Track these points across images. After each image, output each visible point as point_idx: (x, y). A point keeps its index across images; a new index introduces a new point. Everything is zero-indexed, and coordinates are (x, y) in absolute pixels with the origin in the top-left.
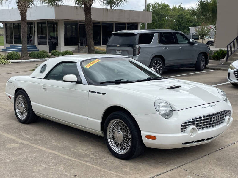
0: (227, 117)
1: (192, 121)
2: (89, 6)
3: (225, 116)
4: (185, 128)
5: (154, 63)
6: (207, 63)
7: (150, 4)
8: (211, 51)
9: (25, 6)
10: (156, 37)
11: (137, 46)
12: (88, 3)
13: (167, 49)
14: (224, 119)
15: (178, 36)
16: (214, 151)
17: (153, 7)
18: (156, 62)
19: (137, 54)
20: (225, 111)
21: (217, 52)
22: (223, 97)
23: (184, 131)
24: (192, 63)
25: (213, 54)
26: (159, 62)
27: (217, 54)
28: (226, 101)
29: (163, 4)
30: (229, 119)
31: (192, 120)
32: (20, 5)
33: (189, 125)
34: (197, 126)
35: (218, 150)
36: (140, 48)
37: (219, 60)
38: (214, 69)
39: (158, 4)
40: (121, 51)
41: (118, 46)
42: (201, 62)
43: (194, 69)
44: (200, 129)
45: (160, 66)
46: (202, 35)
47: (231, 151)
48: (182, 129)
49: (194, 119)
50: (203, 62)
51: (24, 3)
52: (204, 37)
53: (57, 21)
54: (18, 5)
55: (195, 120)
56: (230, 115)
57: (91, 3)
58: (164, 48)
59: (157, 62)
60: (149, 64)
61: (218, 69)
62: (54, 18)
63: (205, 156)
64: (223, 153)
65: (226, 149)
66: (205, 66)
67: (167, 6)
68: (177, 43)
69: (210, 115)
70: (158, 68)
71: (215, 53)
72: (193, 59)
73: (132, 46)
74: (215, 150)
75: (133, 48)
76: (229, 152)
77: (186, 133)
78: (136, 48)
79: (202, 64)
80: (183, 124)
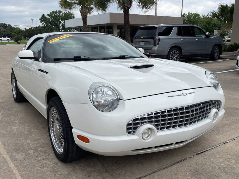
0: (214, 111)
1: (148, 117)
2: (127, 9)
3: (210, 109)
4: (136, 128)
5: (172, 53)
6: (221, 54)
7: (185, 14)
8: (226, 45)
9: (85, 12)
10: (175, 30)
11: (157, 38)
12: (127, 6)
13: (184, 40)
14: (206, 114)
15: (196, 30)
16: (193, 154)
17: (187, 16)
18: (173, 51)
19: (157, 44)
20: (209, 102)
21: (231, 45)
22: (213, 81)
23: (134, 132)
24: (207, 53)
25: (228, 47)
26: (177, 51)
27: (231, 46)
28: (215, 87)
29: (195, 14)
30: (216, 113)
31: (148, 115)
32: (82, 12)
33: (142, 123)
34: (157, 125)
35: (200, 153)
36: (159, 39)
37: (233, 52)
38: (227, 59)
39: (191, 14)
40: (144, 42)
41: (142, 38)
42: (215, 52)
43: (209, 59)
44: (162, 128)
45: (177, 55)
46: (222, 35)
47: (218, 156)
48: (128, 129)
49: (152, 114)
50: (217, 52)
51: (85, 10)
52: (224, 36)
53: (112, 25)
54: (81, 12)
55: (154, 115)
56: (219, 107)
57: (129, 7)
58: (182, 40)
59: (175, 51)
60: (167, 53)
61: (230, 59)
62: (109, 23)
63: (178, 162)
64: (205, 159)
65: (212, 151)
66: (219, 56)
67: (198, 15)
68: (194, 36)
69: (182, 109)
70: (176, 56)
71: (229, 46)
72: (208, 50)
73: (153, 38)
74: (196, 154)
75: (153, 39)
76: (216, 158)
77: (137, 135)
78: (156, 39)
79: (216, 54)
80: (131, 122)
